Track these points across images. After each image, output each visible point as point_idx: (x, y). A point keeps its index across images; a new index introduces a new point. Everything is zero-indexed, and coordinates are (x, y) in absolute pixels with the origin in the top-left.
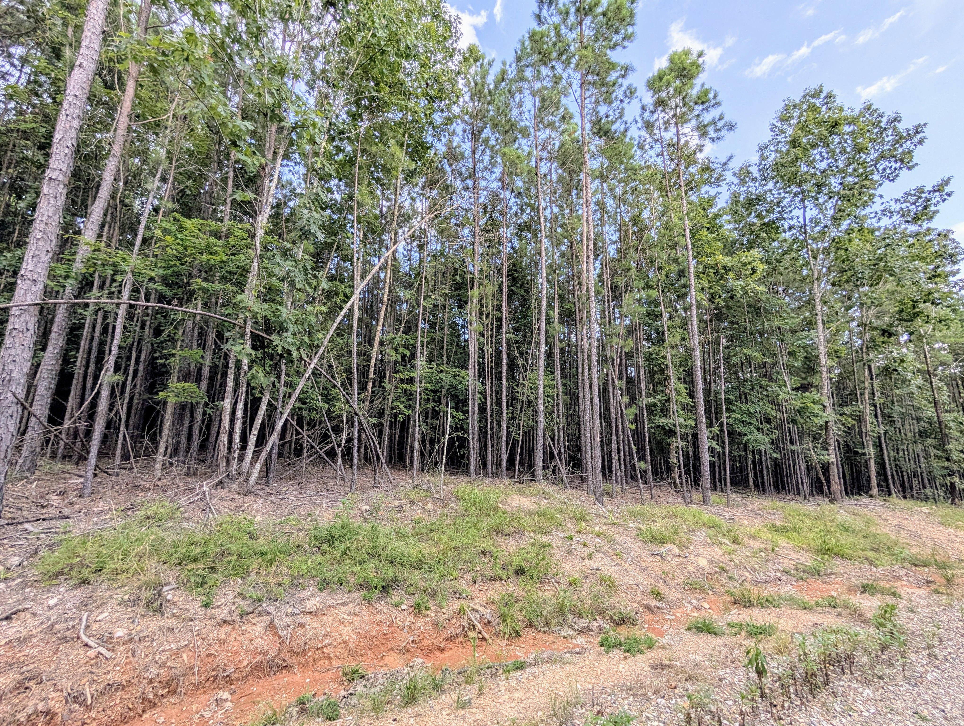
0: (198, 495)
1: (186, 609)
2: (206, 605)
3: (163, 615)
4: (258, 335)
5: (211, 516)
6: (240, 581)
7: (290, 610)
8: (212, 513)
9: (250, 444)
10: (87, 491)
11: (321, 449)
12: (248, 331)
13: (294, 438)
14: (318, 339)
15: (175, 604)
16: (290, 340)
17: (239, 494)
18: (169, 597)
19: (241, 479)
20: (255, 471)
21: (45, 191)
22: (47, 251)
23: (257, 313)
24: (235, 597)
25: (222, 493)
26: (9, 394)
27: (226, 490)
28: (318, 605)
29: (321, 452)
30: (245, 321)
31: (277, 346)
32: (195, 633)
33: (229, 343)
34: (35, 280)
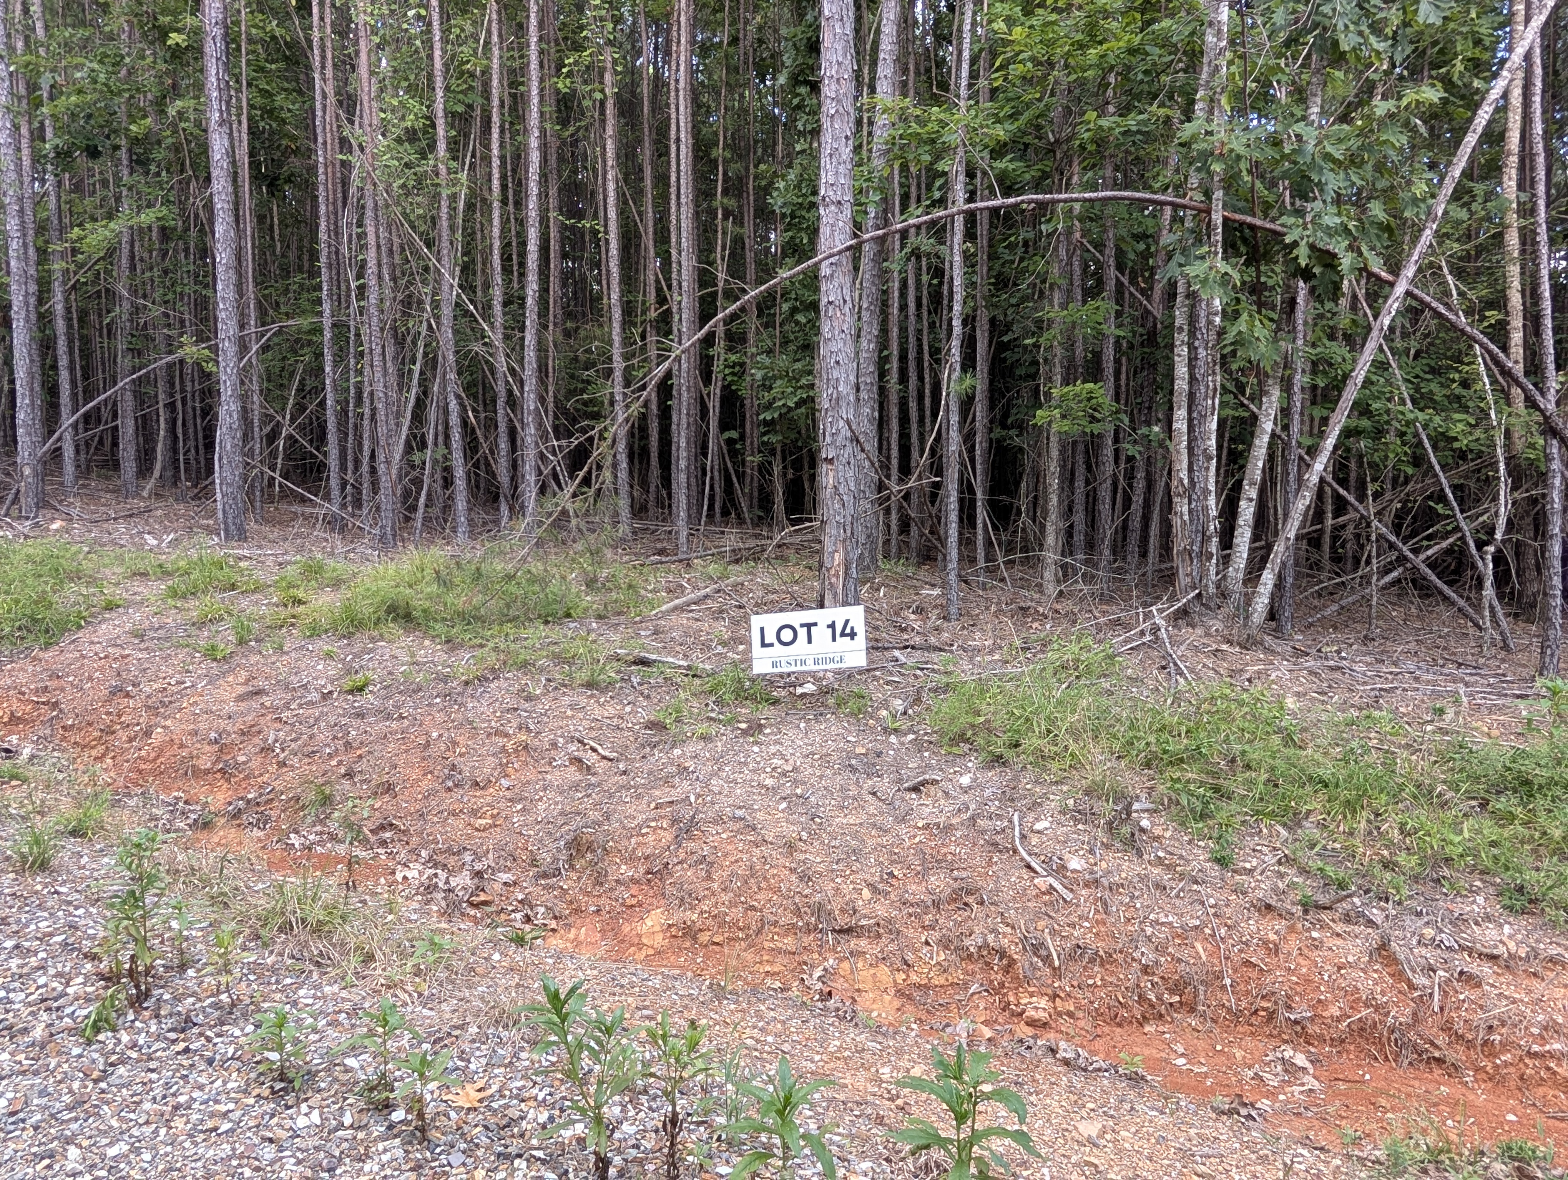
0: (1142, 633)
1: (1181, 857)
2: (1221, 861)
3: (1140, 854)
4: (1242, 224)
5: (1181, 680)
6: (1284, 833)
7: (1429, 932)
8: (1181, 674)
9: (1241, 522)
10: (953, 610)
11: (1416, 551)
12: (1217, 218)
13: (1329, 522)
14: (1415, 201)
15: (1157, 838)
16: (1331, 220)
17: (1230, 642)
18: (1145, 823)
19: (1228, 609)
20: (1261, 589)
21: (826, 13)
22: (847, 137)
23: (1239, 157)
24: (1279, 862)
25: (1192, 635)
26: (841, 423)
27: (1199, 631)
28: (1512, 945)
29: (1419, 560)
30: (1208, 194)
31: (1295, 244)
32: (1211, 911)
33: (1173, 264)
34: (839, 202)
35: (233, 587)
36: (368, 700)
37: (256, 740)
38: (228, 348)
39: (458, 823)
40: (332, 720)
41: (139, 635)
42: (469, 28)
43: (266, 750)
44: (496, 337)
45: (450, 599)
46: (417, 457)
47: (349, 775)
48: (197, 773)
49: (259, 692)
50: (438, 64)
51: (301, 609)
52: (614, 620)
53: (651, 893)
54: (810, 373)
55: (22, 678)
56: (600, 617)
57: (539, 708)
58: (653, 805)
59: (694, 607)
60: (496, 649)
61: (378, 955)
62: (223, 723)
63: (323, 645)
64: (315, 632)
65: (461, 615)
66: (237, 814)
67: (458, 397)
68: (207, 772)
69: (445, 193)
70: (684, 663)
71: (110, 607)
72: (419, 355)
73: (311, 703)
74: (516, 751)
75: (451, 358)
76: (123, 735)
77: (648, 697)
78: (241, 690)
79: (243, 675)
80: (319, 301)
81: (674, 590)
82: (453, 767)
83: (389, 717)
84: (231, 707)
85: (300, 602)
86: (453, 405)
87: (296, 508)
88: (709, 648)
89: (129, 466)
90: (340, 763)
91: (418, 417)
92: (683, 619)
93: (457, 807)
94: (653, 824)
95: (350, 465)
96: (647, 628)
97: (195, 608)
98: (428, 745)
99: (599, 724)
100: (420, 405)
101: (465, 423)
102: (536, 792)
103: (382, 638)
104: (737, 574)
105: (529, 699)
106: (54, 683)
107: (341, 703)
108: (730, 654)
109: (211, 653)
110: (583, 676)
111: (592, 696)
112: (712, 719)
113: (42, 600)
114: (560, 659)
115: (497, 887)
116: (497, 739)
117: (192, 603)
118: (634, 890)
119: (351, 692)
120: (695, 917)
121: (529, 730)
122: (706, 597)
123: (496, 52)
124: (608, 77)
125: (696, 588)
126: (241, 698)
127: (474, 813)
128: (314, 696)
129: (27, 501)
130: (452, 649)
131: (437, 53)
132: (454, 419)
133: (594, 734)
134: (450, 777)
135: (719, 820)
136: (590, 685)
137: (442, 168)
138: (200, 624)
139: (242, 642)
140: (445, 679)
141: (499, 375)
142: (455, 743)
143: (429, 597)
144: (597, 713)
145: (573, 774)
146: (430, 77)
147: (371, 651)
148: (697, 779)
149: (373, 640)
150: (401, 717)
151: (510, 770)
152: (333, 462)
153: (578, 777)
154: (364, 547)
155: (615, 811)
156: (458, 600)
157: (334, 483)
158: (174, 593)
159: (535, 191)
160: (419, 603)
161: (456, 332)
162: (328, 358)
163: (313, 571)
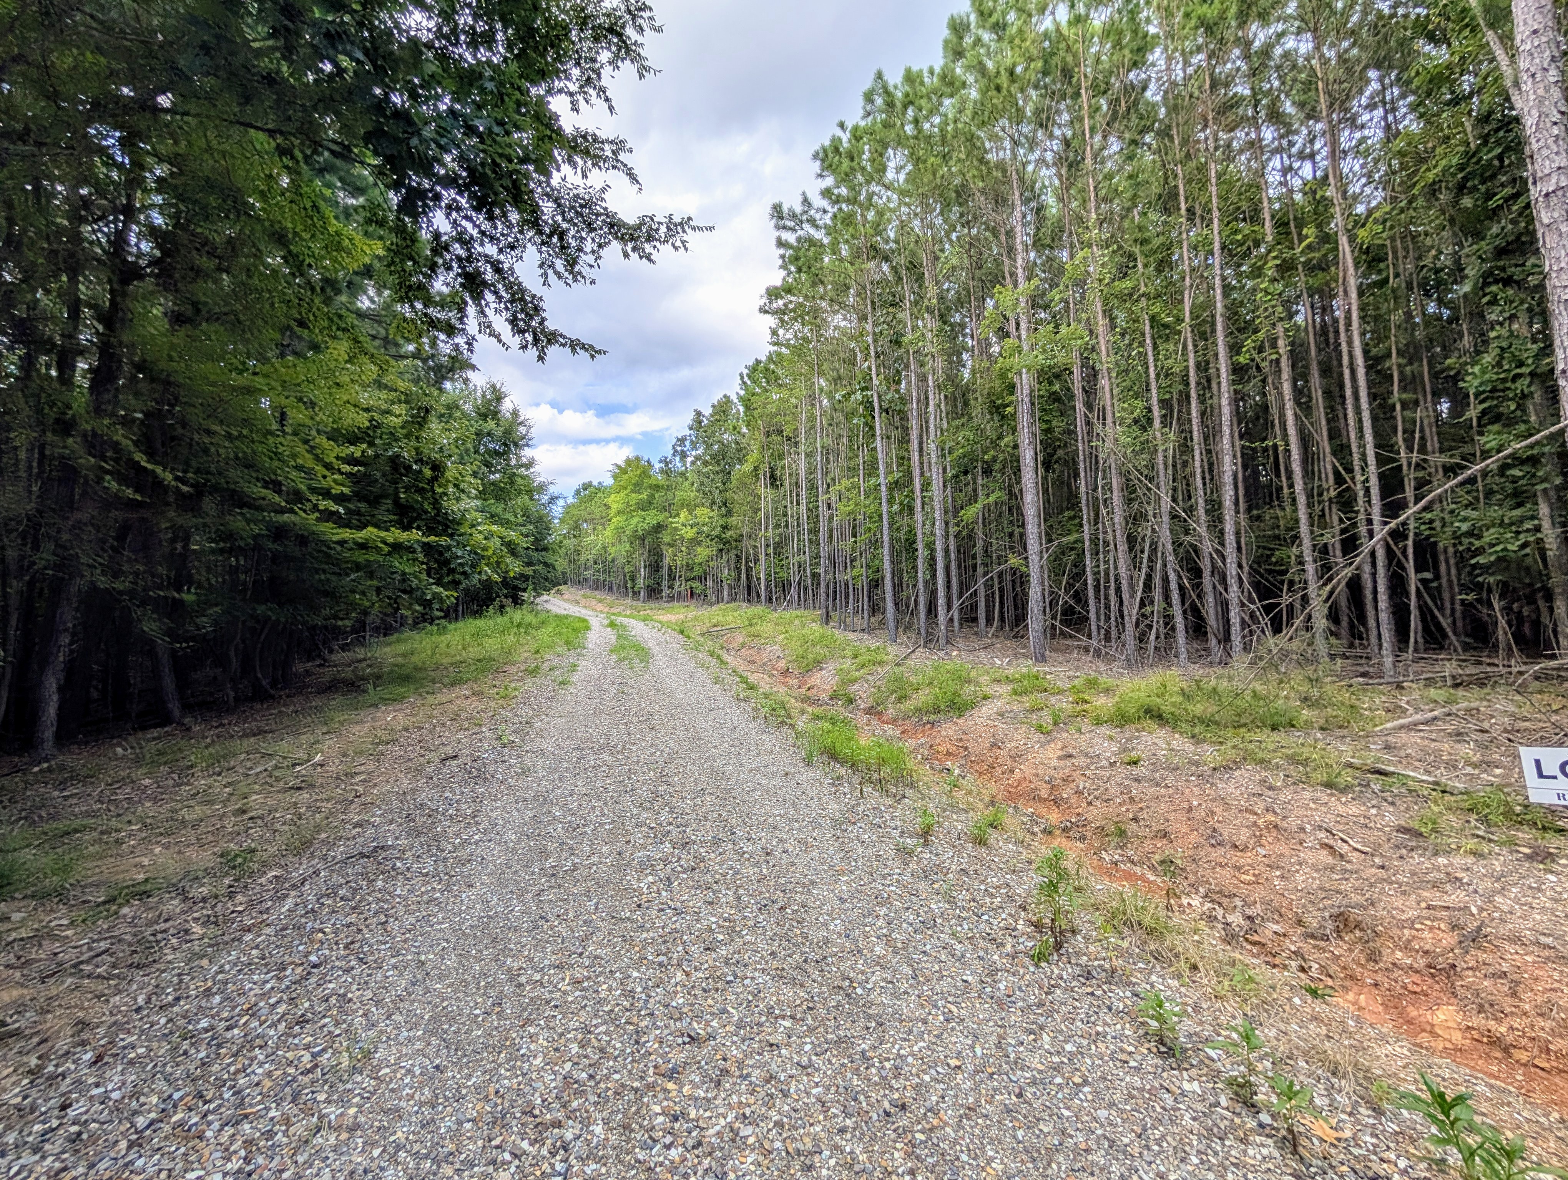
35: (1046, 690)
36: (1141, 771)
37: (1072, 785)
38: (1034, 559)
39: (1227, 873)
40: (1119, 780)
41: (1001, 714)
42: (1172, 348)
43: (1079, 793)
44: (1202, 530)
45: (1190, 708)
46: (1148, 609)
47: (1135, 819)
48: (1041, 800)
49: (1070, 756)
50: (1152, 375)
51: (1086, 706)
52: (1339, 732)
53: (1437, 987)
54: (1533, 518)
55: (951, 733)
56: (1322, 729)
57: (1282, 797)
58: (1423, 905)
59: (1422, 727)
60: (1234, 747)
61: (1200, 965)
62: (1052, 772)
63: (1105, 730)
64: (1098, 722)
65: (1201, 720)
66: (1065, 830)
67: (1175, 570)
68: (1045, 800)
69: (1161, 449)
70: (1431, 779)
71: (985, 698)
72: (1147, 549)
73: (1102, 767)
74: (1267, 827)
75: (1169, 547)
76: (999, 770)
77: (1392, 804)
78: (1060, 753)
79: (1060, 745)
80: (1081, 526)
81: (1394, 710)
82: (1214, 830)
83: (1158, 785)
84: (1055, 763)
85: (1086, 702)
86: (1172, 577)
87: (1069, 642)
88: (1455, 767)
89: (982, 621)
90: (1128, 810)
91: (1148, 586)
92: (1415, 738)
93: (1224, 861)
94: (1428, 923)
95: (1102, 617)
96: (1375, 743)
97: (1027, 701)
98: (1190, 810)
99: (1344, 820)
100: (1149, 578)
101: (1181, 588)
102: (1292, 865)
103: (1144, 729)
104: (1468, 698)
105: (1270, 788)
106: (964, 737)
107: (1123, 771)
108: (1484, 776)
109: (1040, 729)
110: (1320, 776)
111: (1332, 795)
112: (1478, 836)
113: (956, 694)
114: (1293, 759)
115: (1268, 933)
116: (1248, 815)
117: (1025, 699)
118: (1416, 978)
119: (1129, 764)
120: (1503, 1029)
121: (1274, 812)
122: (1435, 719)
123: (1191, 355)
124: (1281, 343)
125: (1417, 710)
126: (1060, 758)
127: (1238, 868)
128: (1104, 763)
129: (942, 641)
130: (1198, 743)
131: (1152, 370)
132: (1174, 586)
133: (1341, 827)
134: (1213, 837)
135: (1516, 939)
136: (1329, 785)
137: (1158, 435)
138: (1032, 711)
139: (1056, 724)
140: (1197, 764)
141: (1206, 554)
142: (1213, 813)
143: (1174, 704)
144: (1341, 809)
145: (1325, 857)
146: (1148, 384)
147: (1137, 738)
148: (1476, 892)
149: (1137, 730)
150: (1167, 786)
151: (1264, 842)
152: (1092, 616)
153: (1330, 860)
154: (1116, 667)
155: (1380, 900)
156: (1198, 709)
157: (1094, 628)
158: (1015, 693)
159: (1228, 431)
160: (1166, 709)
161: (1171, 531)
162: (1088, 555)
163: (1092, 684)
